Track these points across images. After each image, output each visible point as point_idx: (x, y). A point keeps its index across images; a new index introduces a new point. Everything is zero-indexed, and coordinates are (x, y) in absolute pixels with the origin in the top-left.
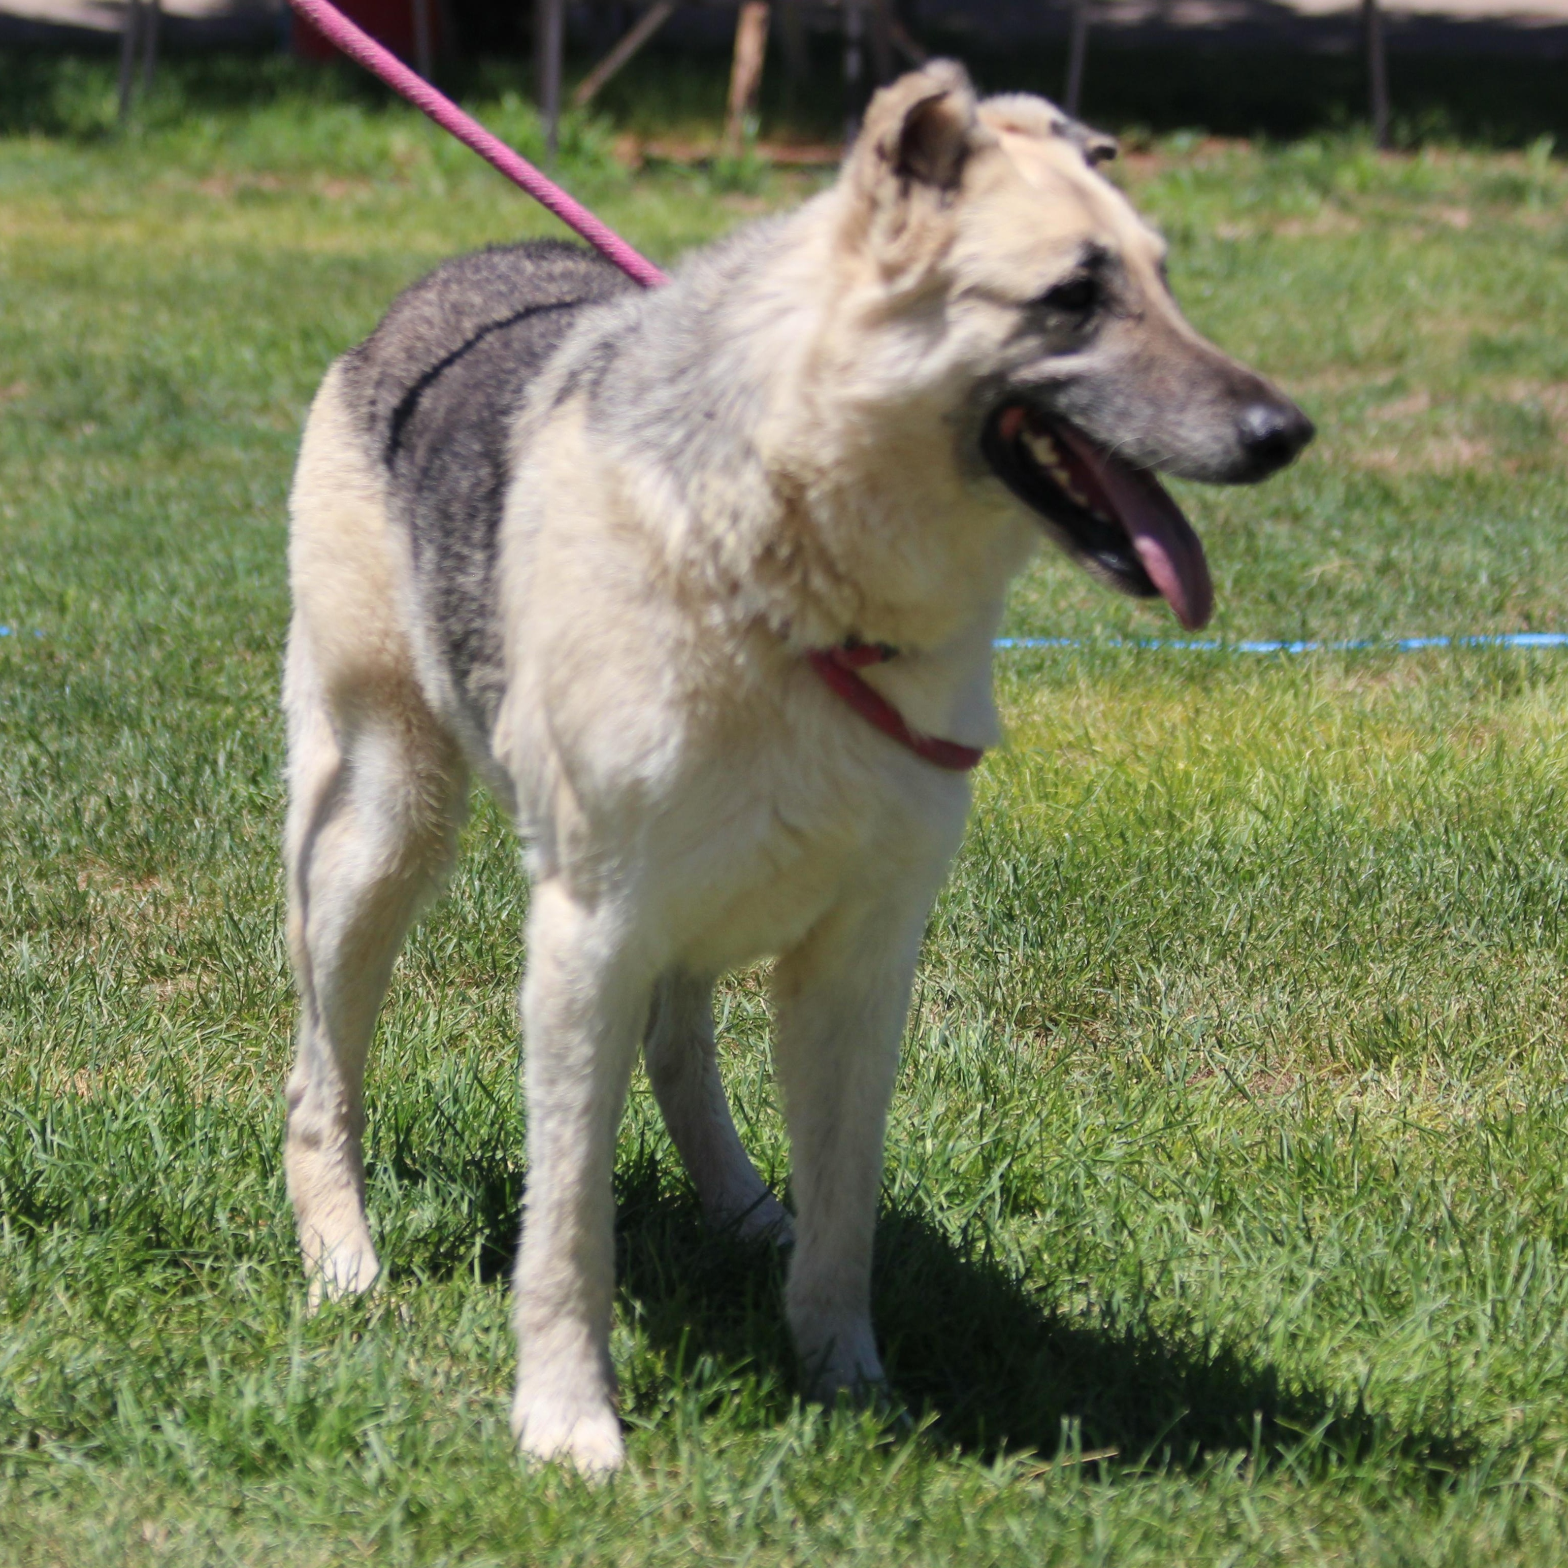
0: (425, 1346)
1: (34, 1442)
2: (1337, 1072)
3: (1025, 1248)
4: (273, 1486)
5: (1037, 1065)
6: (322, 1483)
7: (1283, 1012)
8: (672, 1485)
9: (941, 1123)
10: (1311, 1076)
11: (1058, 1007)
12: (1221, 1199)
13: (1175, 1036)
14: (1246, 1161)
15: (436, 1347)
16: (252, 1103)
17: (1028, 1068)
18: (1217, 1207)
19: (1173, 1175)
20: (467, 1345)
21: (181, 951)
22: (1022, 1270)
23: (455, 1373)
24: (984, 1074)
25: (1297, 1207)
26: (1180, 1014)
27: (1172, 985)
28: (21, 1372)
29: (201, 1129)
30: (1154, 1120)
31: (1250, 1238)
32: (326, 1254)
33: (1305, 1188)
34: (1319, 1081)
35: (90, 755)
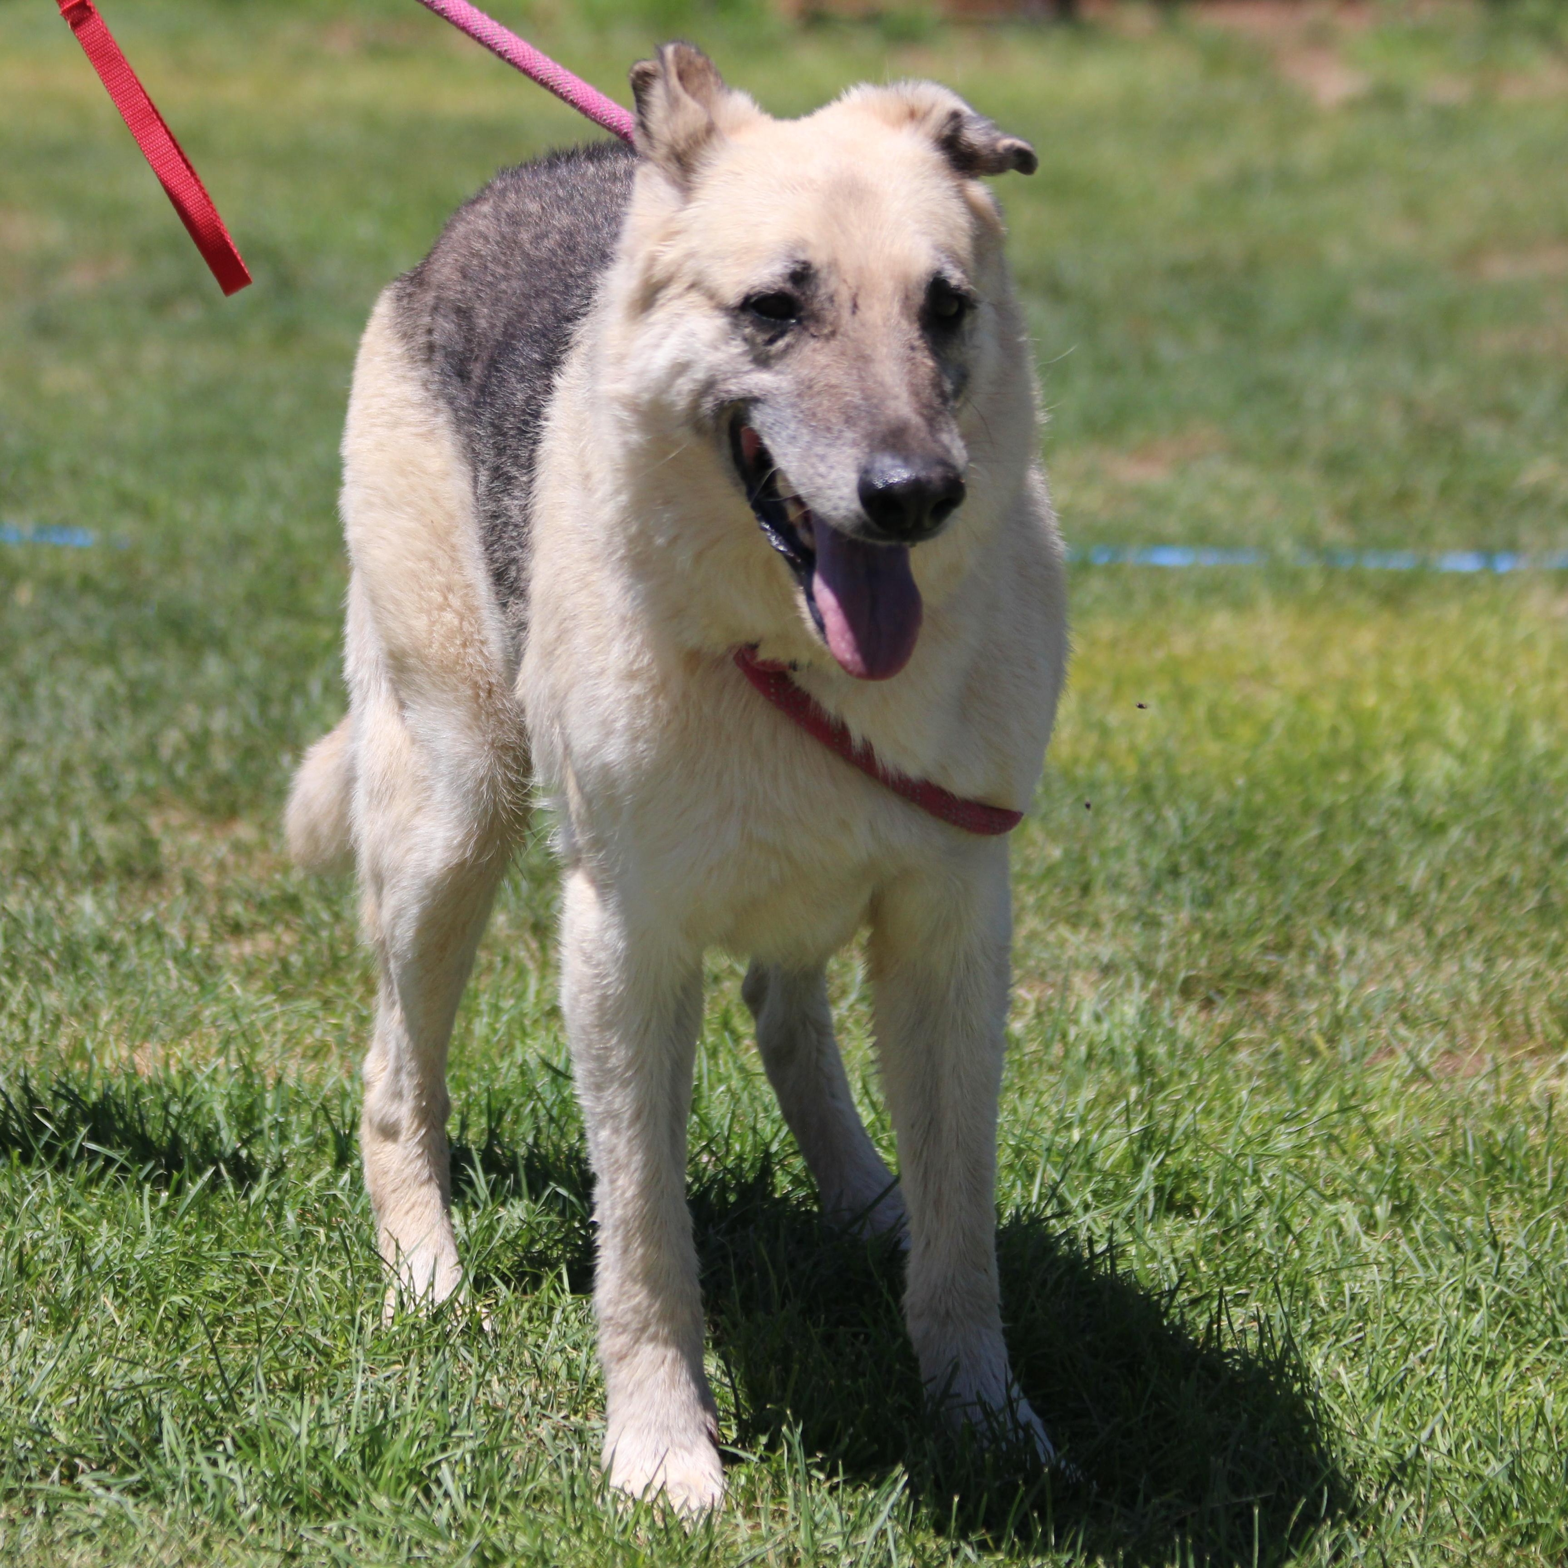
0: (510, 1362)
1: (70, 1474)
2: (1533, 1053)
3: (1180, 1254)
4: (332, 1526)
5: (1200, 1043)
6: (386, 1524)
7: (1473, 985)
8: (778, 1527)
9: (1092, 1109)
10: (1503, 1057)
11: (1226, 975)
12: (1399, 1197)
13: (1354, 1011)
14: (1427, 1157)
15: (522, 1364)
16: (329, 1083)
17: (1189, 1047)
18: (1396, 1209)
19: (1346, 1172)
20: (557, 1363)
21: (262, 906)
22: (1176, 1280)
23: (542, 1395)
24: (1140, 1053)
25: (1483, 1208)
26: (1360, 985)
27: (1351, 952)
28: (61, 1392)
29: (271, 1114)
30: (1327, 1104)
31: (1429, 1244)
32: (401, 1259)
33: (1492, 1186)
34: (1513, 1062)
35: (172, 681)
